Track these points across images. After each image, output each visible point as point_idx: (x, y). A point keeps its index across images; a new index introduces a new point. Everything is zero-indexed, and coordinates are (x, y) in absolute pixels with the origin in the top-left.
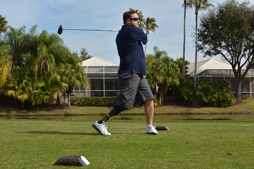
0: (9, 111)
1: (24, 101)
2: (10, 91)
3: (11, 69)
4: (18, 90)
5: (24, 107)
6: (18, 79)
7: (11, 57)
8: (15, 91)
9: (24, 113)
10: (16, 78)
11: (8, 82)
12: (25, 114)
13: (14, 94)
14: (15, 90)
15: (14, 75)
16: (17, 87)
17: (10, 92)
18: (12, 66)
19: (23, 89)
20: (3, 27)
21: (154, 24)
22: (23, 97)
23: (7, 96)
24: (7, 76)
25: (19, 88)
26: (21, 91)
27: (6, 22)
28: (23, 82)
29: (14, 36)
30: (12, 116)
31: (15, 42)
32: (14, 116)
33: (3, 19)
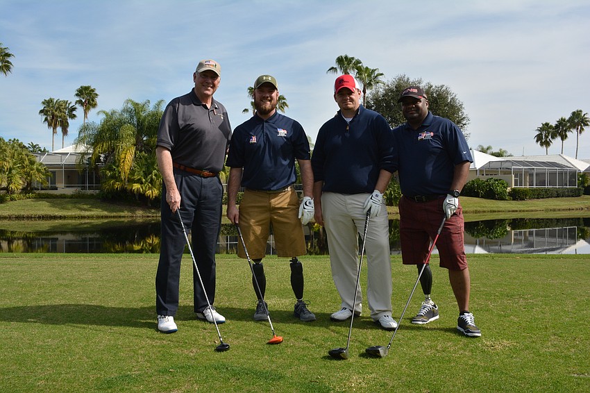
0: (133, 211)
1: (154, 197)
2: (136, 184)
3: (134, 155)
4: (146, 183)
6: (144, 169)
7: (135, 140)
8: (142, 185)
9: (153, 213)
10: (141, 168)
11: (131, 173)
12: (155, 215)
13: (141, 189)
14: (142, 183)
15: (139, 163)
16: (144, 180)
17: (136, 186)
18: (135, 152)
19: (152, 181)
20: (93, 101)
22: (152, 193)
23: (132, 191)
24: (130, 165)
25: (146, 181)
26: (150, 184)
27: (97, 95)
30: (137, 217)
32: (140, 217)
33: (93, 91)
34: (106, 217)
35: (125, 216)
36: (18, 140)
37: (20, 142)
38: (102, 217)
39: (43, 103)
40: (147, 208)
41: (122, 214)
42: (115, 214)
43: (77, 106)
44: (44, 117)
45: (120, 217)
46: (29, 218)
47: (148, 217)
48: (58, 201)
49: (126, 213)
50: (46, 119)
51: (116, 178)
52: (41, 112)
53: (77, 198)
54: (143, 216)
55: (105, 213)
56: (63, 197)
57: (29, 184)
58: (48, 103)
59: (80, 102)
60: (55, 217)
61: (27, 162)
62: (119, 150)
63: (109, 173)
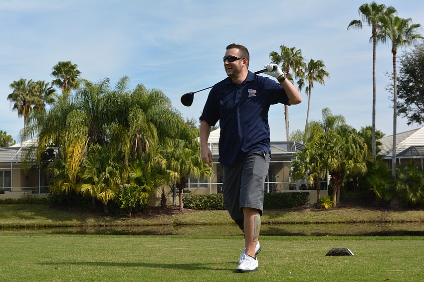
0: (83, 219)
1: (108, 201)
2: (85, 185)
3: (86, 149)
4: (98, 184)
5: (107, 212)
6: (97, 166)
7: (87, 129)
8: (94, 186)
9: (108, 221)
10: (94, 164)
11: (81, 171)
12: (109, 224)
13: (91, 191)
14: (93, 183)
15: (92, 158)
16: (96, 179)
17: (85, 187)
18: (88, 145)
19: (106, 181)
20: (73, 80)
21: (322, 71)
22: (106, 196)
23: (80, 194)
24: (80, 161)
25: (99, 180)
26: (103, 185)
27: (78, 72)
28: (107, 171)
29: (91, 95)
30: (88, 226)
31: (93, 105)
32: (91, 226)
33: (73, 67)
36: (5, 133)
39: (12, 86)
40: (103, 216)
41: (69, 223)
42: (60, 223)
43: (55, 87)
44: (13, 104)
45: (66, 226)
47: (101, 226)
49: (74, 222)
50: (16, 106)
51: (64, 177)
52: (10, 96)
54: (95, 226)
55: (50, 222)
58: (18, 85)
59: (58, 82)
62: (65, 142)
63: (57, 172)
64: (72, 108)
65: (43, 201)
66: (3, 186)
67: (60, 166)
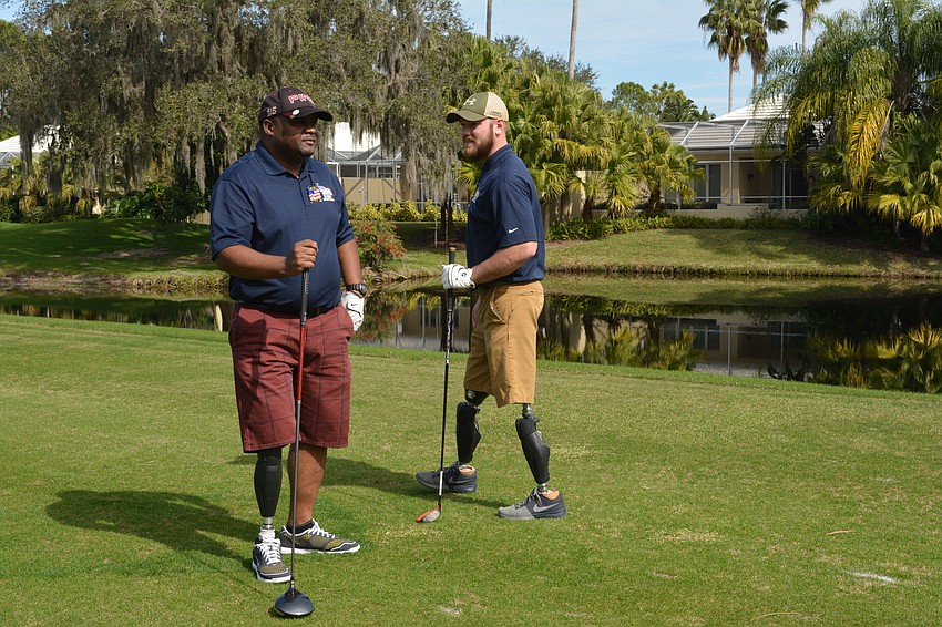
0: (880, 263)
1: (932, 229)
2: (887, 196)
3: (886, 124)
4: (913, 194)
5: (927, 249)
6: (911, 158)
7: (889, 84)
8: (905, 198)
9: (932, 268)
10: (904, 156)
11: (877, 168)
13: (899, 208)
14: (902, 193)
15: (901, 144)
17: (888, 201)
18: (891, 116)
19: (929, 189)
22: (929, 218)
23: (876, 214)
24: (874, 149)
25: (915, 187)
26: (923, 196)
28: (932, 169)
29: (899, 15)
30: (890, 277)
31: (901, 37)
32: (896, 277)
34: (816, 276)
35: (863, 273)
37: (676, 90)
38: (806, 275)
40: (918, 256)
41: (853, 269)
42: (837, 268)
44: (710, 34)
45: (848, 276)
46: (647, 272)
47: (917, 277)
48: (714, 234)
49: (866, 267)
50: (714, 39)
51: (840, 179)
52: (705, 20)
53: (757, 228)
54: (904, 277)
55: (815, 266)
56: (727, 224)
57: (655, 195)
60: (699, 273)
61: (649, 146)
62: (845, 112)
63: (827, 170)
64: (858, 42)
65: (792, 225)
66: (707, 194)
67: (833, 159)
